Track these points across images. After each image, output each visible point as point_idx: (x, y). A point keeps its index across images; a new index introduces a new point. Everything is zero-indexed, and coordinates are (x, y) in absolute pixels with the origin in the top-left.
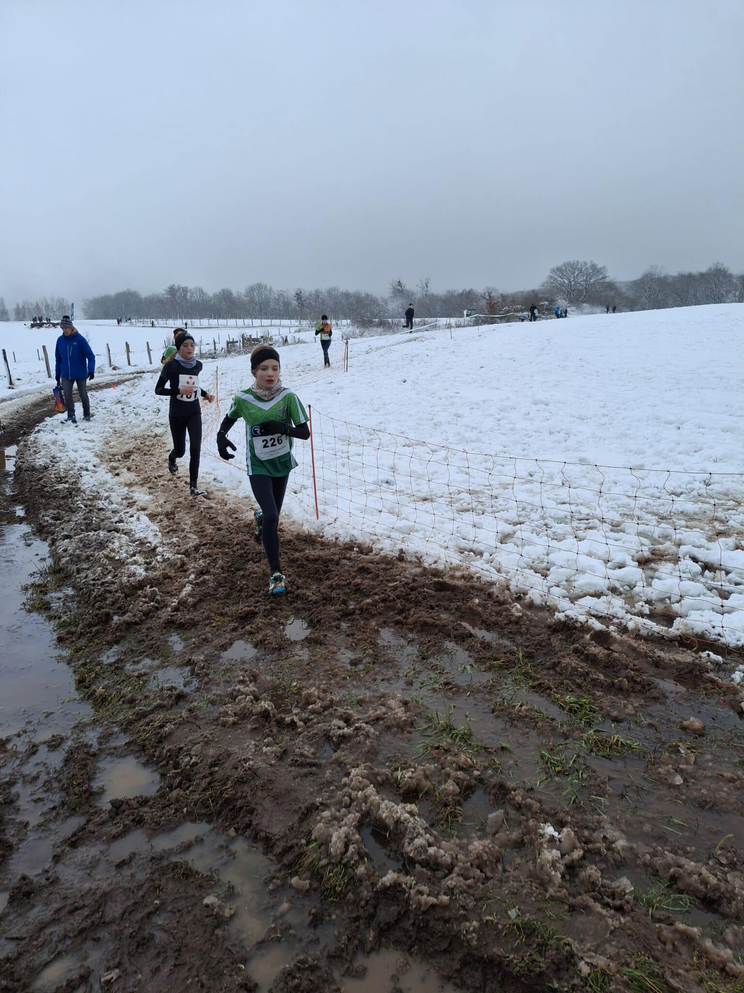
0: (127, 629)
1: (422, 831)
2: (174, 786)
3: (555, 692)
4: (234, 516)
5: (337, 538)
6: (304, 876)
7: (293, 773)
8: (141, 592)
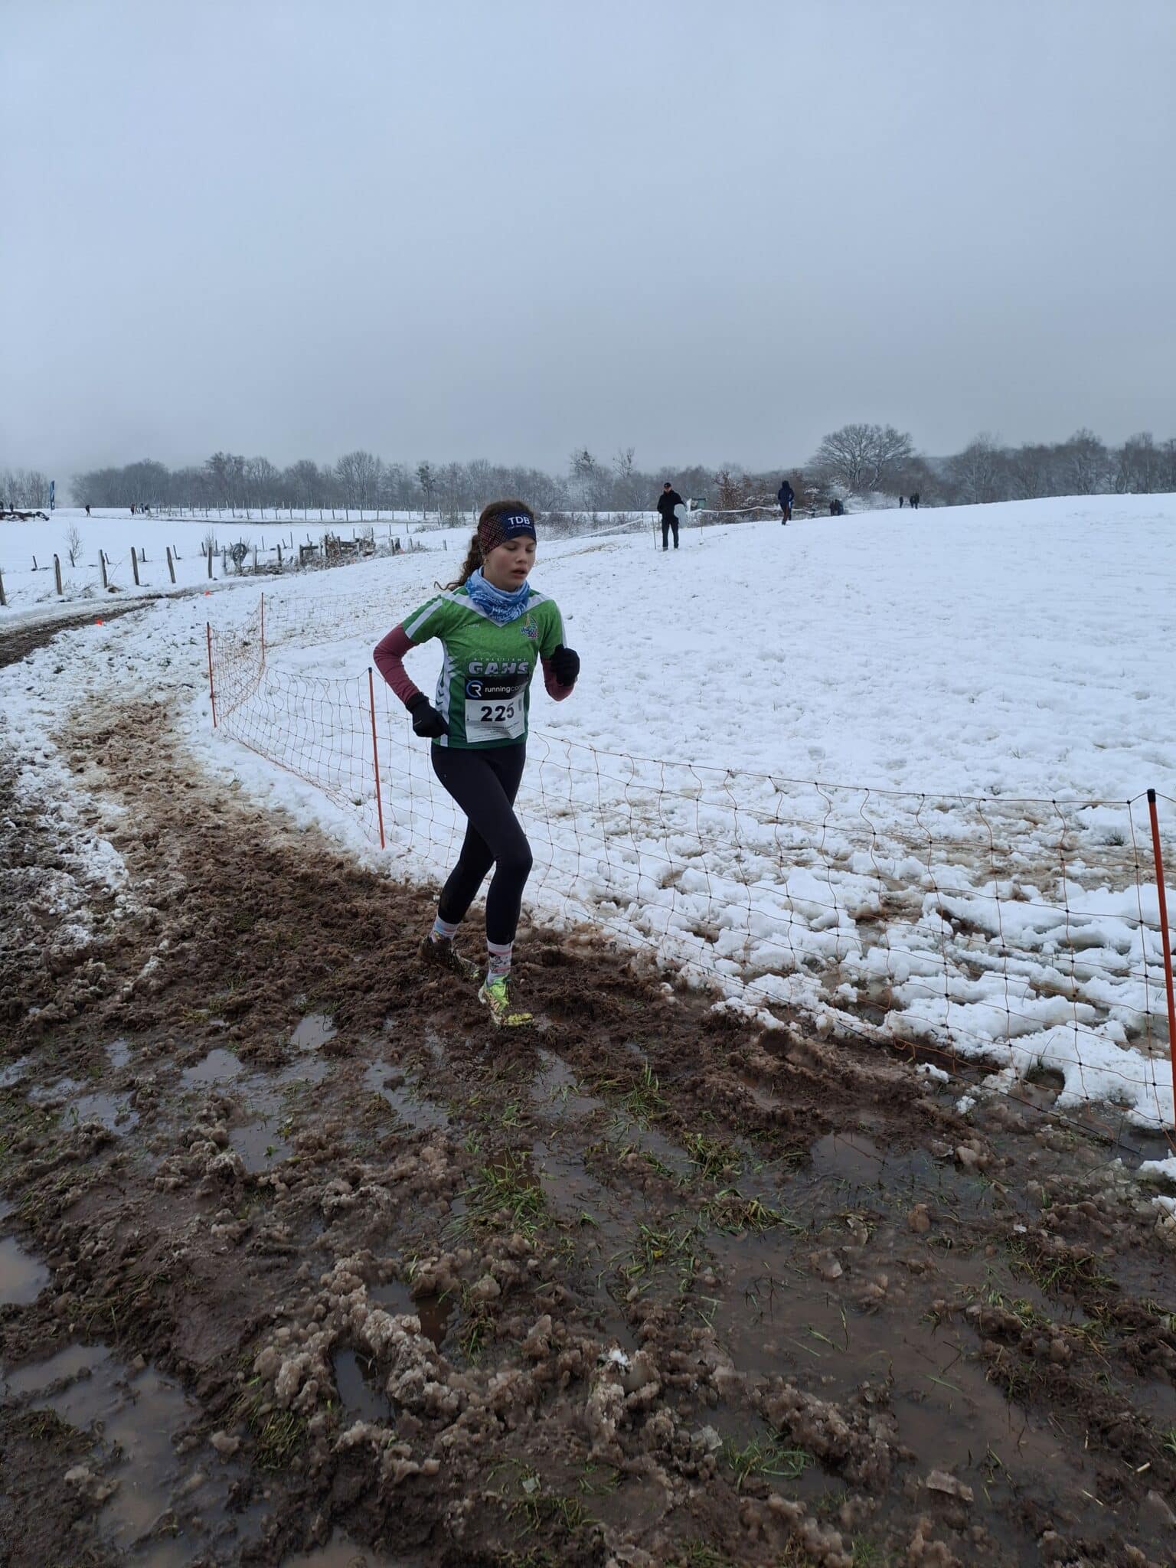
0: (46, 1030)
1: (420, 1358)
2: (64, 1287)
3: (685, 1130)
4: (253, 842)
5: (407, 880)
6: (234, 1430)
7: (249, 1267)
8: (78, 969)
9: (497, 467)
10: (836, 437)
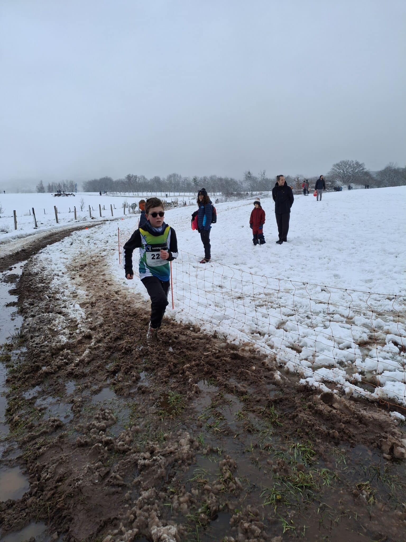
2: (33, 493)
4: (127, 306)
5: (181, 322)
8: (61, 352)
9: (219, 177)
10: (338, 165)
